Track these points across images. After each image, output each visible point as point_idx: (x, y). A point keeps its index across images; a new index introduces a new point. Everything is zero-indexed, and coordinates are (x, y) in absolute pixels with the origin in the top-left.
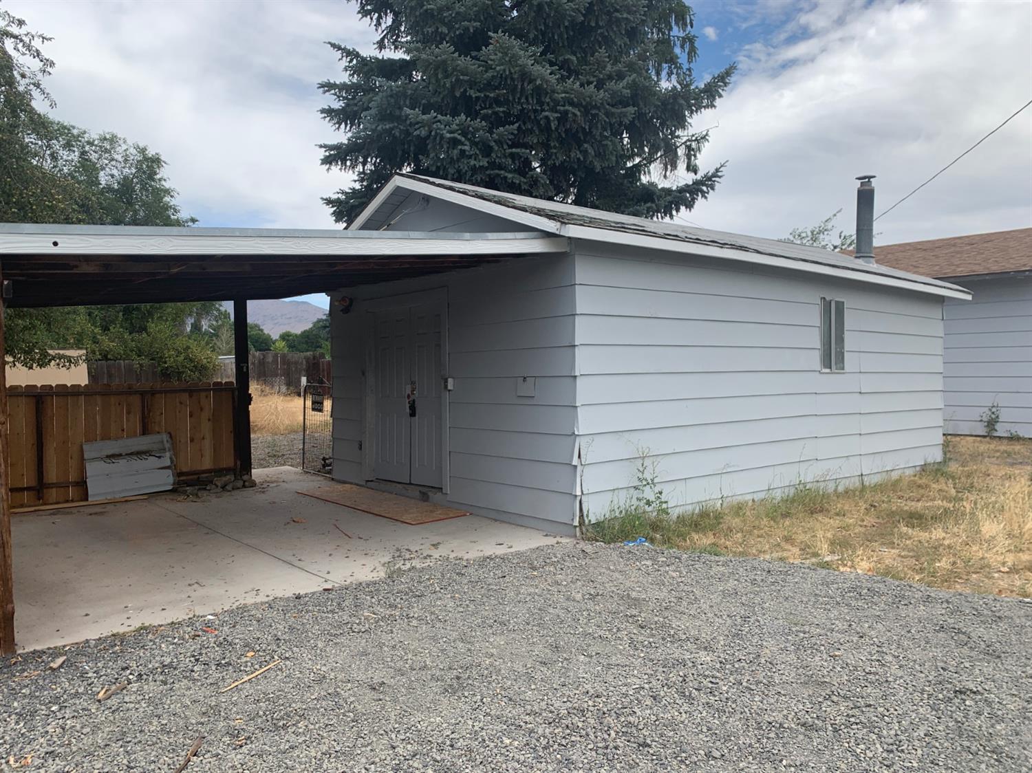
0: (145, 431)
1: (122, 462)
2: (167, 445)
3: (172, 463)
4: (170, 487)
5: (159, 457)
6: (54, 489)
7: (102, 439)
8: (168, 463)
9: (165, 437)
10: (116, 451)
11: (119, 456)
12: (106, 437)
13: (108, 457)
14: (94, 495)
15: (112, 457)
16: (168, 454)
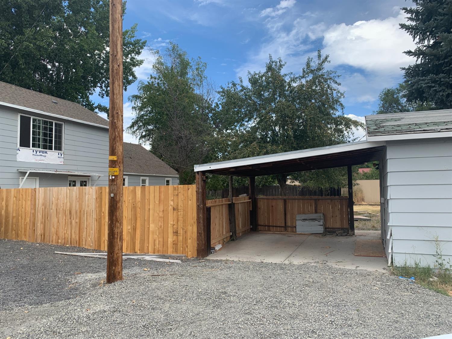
0: (316, 212)
1: (307, 222)
2: (322, 218)
3: (323, 223)
4: (322, 232)
5: (319, 221)
6: (290, 228)
7: (303, 214)
8: (322, 224)
9: (321, 215)
10: (306, 218)
11: (307, 219)
12: (304, 213)
13: (303, 219)
14: (299, 231)
15: (305, 220)
16: (322, 221)
